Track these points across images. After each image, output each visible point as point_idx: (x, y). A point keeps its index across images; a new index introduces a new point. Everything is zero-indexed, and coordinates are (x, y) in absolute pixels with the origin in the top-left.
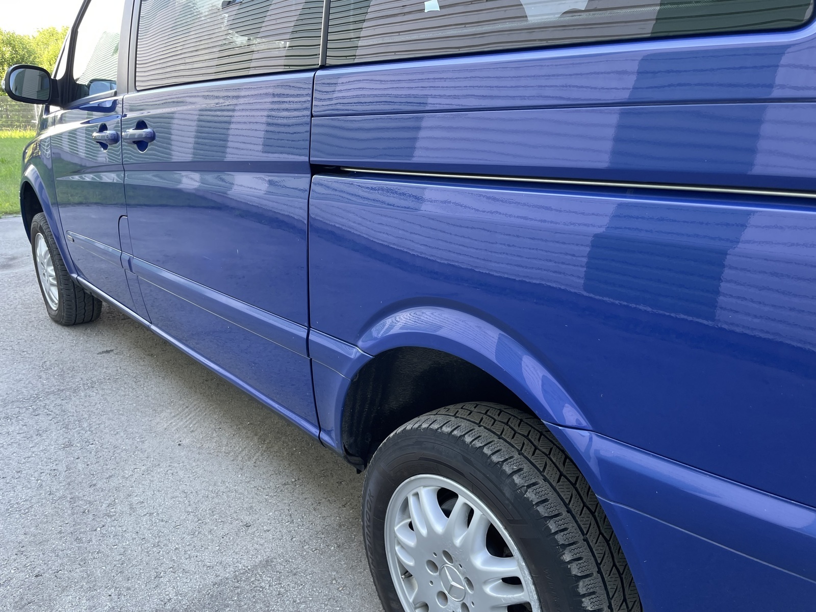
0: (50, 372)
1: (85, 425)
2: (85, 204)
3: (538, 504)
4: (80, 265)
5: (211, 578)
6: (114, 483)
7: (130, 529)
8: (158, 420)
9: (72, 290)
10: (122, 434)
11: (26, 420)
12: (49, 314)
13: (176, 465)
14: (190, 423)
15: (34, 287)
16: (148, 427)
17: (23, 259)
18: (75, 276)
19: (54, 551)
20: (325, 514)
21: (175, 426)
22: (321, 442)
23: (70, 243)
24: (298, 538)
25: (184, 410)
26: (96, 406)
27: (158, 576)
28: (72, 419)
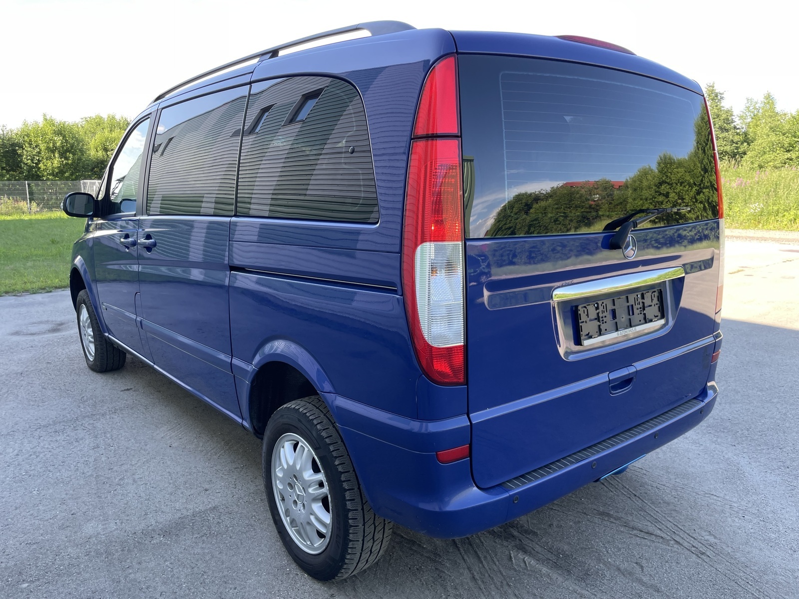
0: (86, 403)
1: (108, 435)
2: (118, 280)
3: (326, 438)
4: (111, 327)
5: (179, 515)
6: (124, 468)
7: (132, 491)
8: (158, 432)
9: (105, 345)
10: (133, 440)
11: (69, 433)
12: (87, 364)
13: (166, 458)
14: (180, 434)
15: (77, 345)
16: (150, 436)
17: (69, 324)
18: (107, 334)
19: (83, 502)
20: (257, 484)
21: (169, 435)
22: (244, 427)
23: (104, 311)
24: (237, 496)
25: (177, 426)
26: (117, 424)
27: (146, 514)
28: (100, 432)
